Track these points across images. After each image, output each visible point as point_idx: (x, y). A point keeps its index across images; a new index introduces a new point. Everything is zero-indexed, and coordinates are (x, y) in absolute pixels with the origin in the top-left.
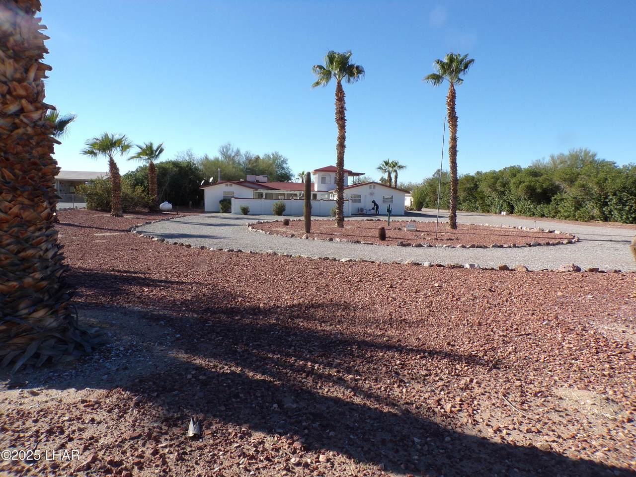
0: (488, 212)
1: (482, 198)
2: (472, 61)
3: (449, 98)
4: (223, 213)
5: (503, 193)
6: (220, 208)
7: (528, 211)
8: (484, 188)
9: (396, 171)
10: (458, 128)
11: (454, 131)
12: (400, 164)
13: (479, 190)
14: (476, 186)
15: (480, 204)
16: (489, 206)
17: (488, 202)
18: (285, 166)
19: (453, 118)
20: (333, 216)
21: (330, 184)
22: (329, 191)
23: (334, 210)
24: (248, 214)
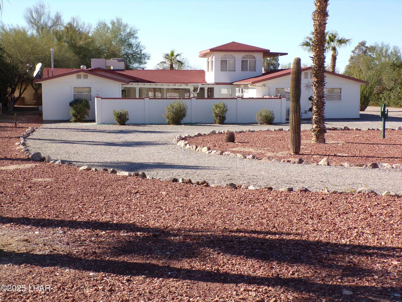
4: (76, 121)
6: (71, 115)
9: (334, 49)
12: (340, 36)
18: (132, 41)
20: (261, 124)
21: (234, 71)
22: (235, 83)
23: (263, 114)
24: (126, 123)
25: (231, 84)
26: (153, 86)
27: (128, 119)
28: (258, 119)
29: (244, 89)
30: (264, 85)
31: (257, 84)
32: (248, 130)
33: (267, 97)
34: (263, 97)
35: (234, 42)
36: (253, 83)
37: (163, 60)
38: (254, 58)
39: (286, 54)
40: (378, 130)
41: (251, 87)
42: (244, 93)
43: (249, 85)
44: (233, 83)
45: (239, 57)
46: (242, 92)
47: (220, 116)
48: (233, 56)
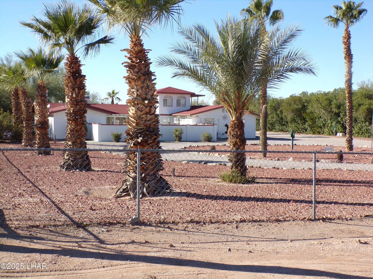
0: (319, 133)
1: (312, 119)
2: (364, 10)
3: (345, 38)
5: (338, 115)
7: (366, 133)
8: (315, 109)
10: (353, 64)
11: (350, 67)
13: (308, 111)
14: (304, 107)
15: (309, 126)
16: (321, 127)
17: (319, 123)
19: (349, 56)
20: (204, 141)
21: (172, 106)
22: (173, 115)
23: (206, 135)
24: (120, 141)
25: (171, 115)
26: (118, 116)
27: (121, 138)
28: (202, 138)
29: (180, 119)
30: (197, 116)
31: (193, 116)
32: (207, 145)
33: (201, 124)
34: (197, 124)
35: (170, 87)
36: (191, 115)
37: (107, 97)
38: (185, 98)
39: (204, 96)
40: (280, 145)
41: (189, 117)
42: (180, 121)
43: (188, 116)
44: (172, 114)
45: (175, 97)
46: (179, 121)
47: (179, 137)
48: (171, 97)
